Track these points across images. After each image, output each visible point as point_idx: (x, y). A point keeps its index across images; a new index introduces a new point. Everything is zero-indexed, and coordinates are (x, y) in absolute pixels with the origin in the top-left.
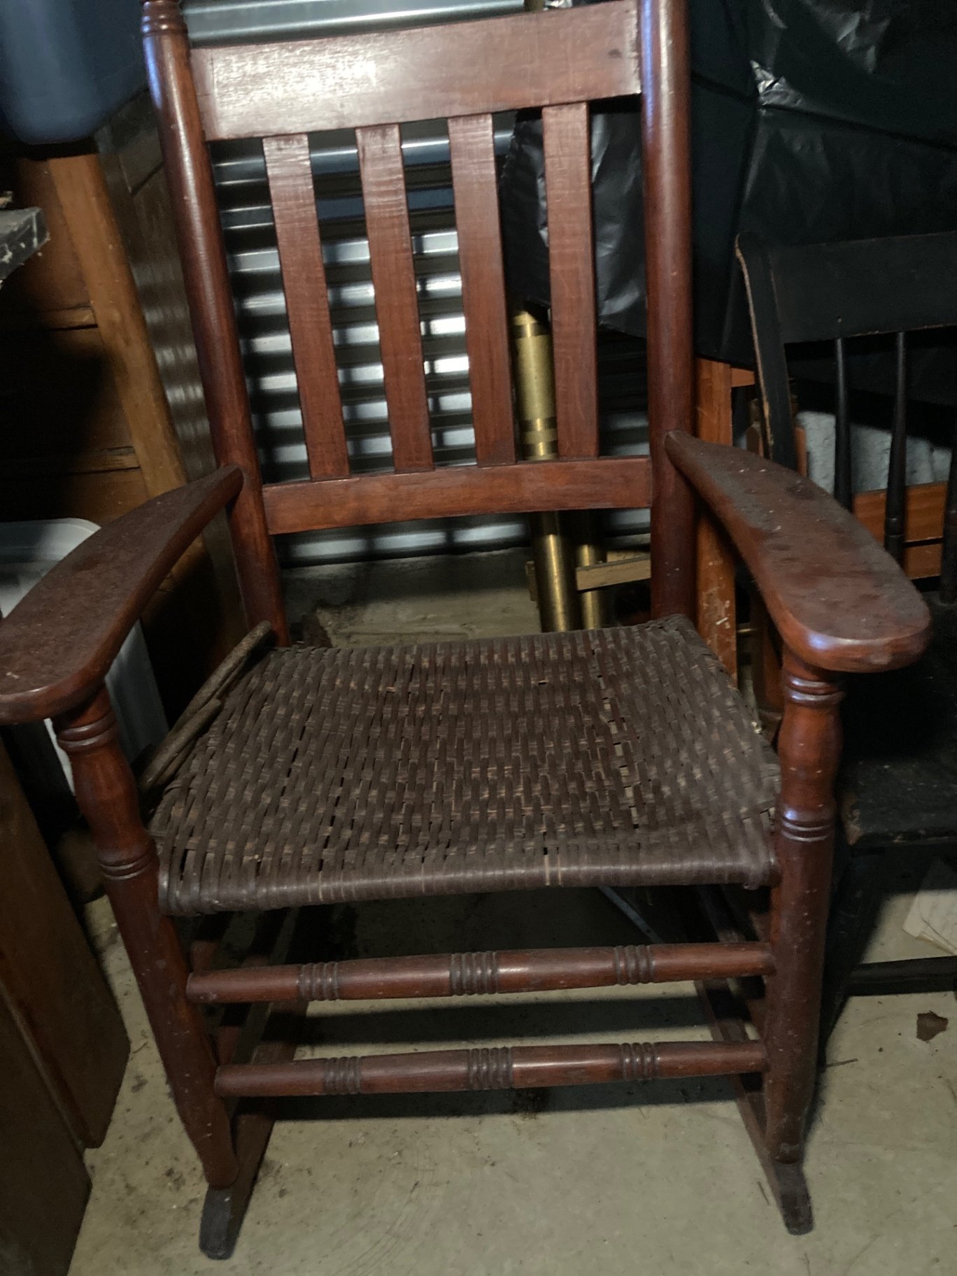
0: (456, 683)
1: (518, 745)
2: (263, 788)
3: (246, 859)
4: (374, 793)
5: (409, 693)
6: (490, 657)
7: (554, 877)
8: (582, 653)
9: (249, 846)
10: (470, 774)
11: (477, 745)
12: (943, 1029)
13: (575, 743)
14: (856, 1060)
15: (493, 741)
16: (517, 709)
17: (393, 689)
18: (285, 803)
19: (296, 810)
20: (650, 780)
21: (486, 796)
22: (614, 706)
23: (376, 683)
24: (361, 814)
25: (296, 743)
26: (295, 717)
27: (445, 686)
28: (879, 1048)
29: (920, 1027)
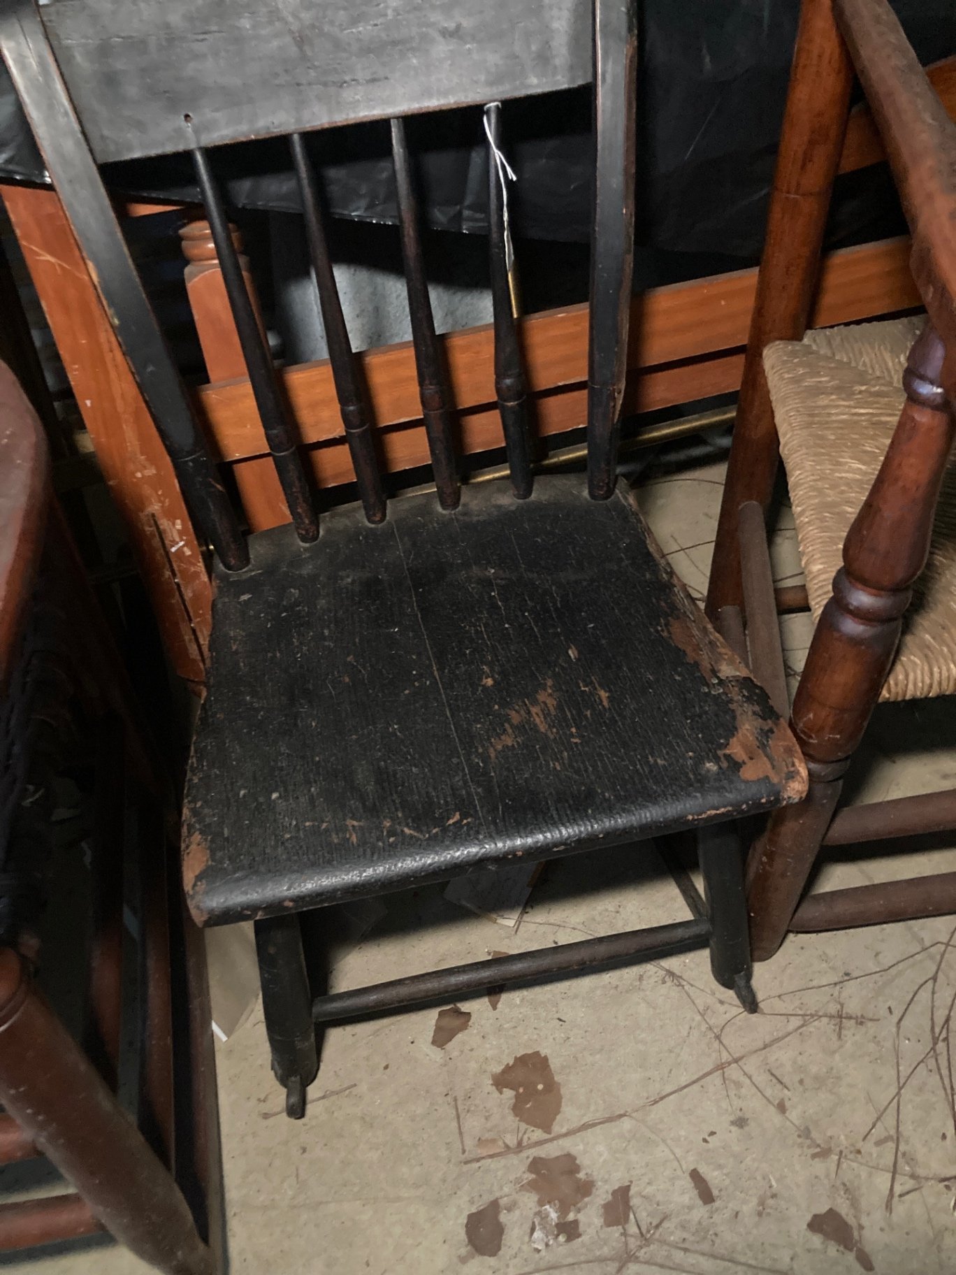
12: (464, 1026)
14: (355, 1085)
28: (384, 1065)
29: (438, 1029)
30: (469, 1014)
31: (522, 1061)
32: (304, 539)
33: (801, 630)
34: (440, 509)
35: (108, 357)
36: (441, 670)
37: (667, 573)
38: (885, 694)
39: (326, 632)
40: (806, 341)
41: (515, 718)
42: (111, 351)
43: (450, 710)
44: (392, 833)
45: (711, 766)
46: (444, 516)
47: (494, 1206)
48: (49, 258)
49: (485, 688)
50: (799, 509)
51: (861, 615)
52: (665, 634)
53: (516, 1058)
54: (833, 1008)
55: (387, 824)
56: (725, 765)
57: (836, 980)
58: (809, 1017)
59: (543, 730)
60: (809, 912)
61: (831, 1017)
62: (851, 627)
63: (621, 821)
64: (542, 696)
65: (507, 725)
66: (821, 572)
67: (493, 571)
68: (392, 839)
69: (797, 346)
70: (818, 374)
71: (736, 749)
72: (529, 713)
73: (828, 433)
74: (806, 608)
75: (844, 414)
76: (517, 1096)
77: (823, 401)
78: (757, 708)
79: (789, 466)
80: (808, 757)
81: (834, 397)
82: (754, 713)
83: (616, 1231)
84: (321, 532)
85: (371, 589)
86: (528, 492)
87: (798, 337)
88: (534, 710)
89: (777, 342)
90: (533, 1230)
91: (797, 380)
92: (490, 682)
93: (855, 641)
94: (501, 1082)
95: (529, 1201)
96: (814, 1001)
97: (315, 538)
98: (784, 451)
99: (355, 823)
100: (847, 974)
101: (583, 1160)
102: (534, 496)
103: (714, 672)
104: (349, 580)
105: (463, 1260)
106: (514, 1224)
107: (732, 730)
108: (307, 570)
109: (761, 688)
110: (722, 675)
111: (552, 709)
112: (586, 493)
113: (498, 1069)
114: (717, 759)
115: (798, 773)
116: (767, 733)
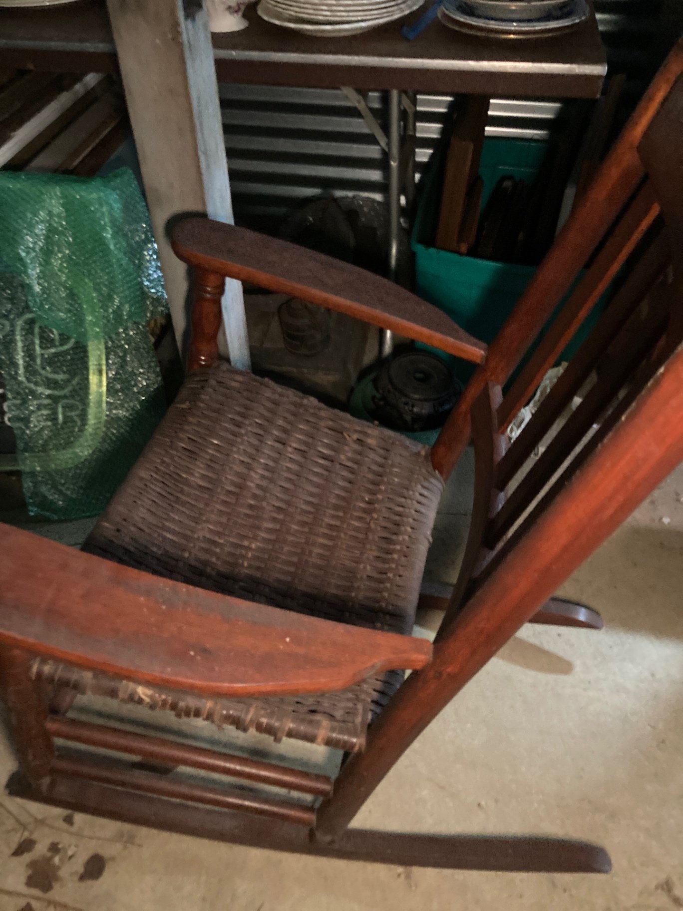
47: (82, 878)
83: (35, 836)
90: (71, 857)
95: (64, 872)
101: (23, 879)
105: (113, 859)
106: (78, 865)
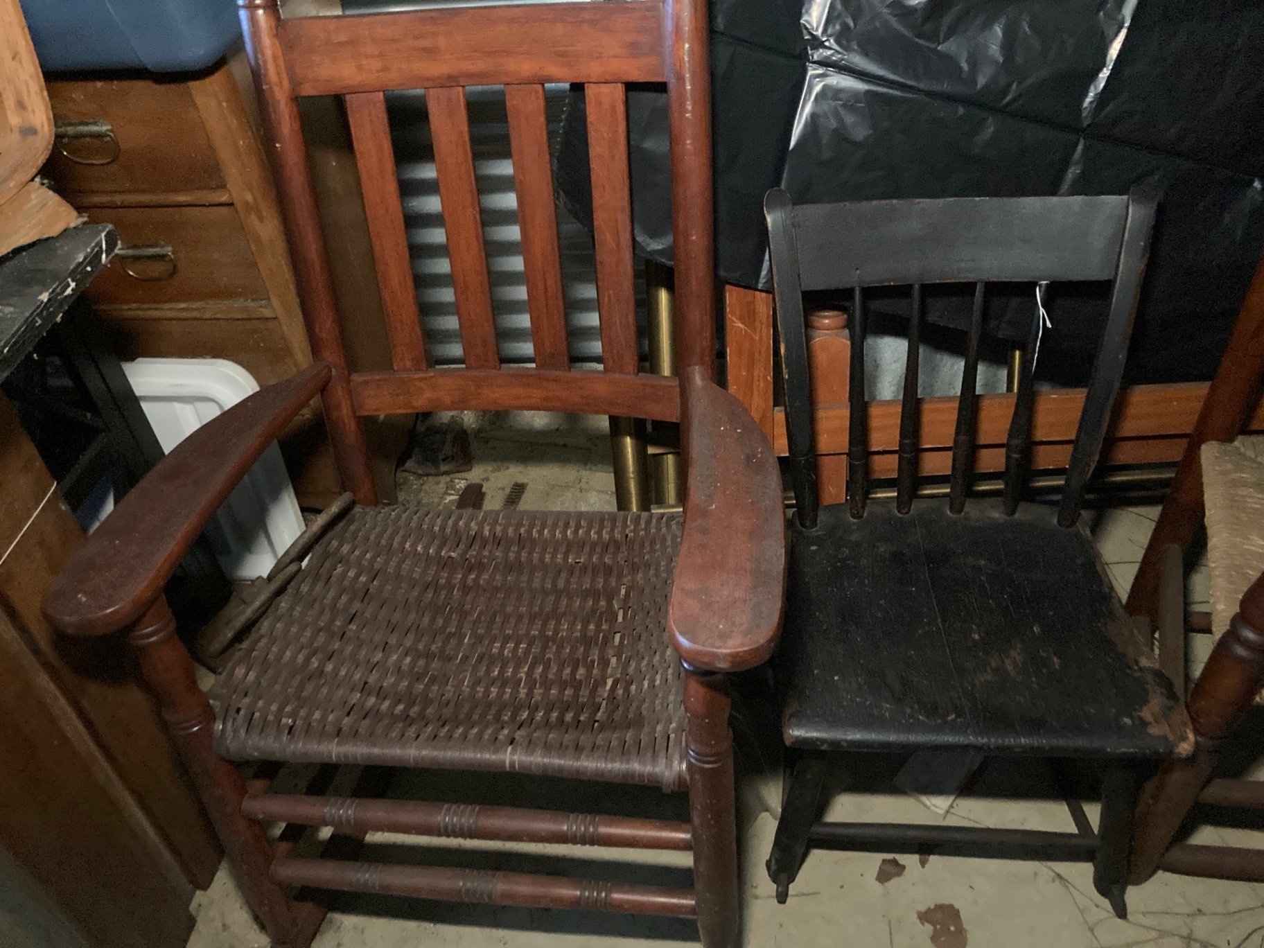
0: (507, 554)
1: (538, 624)
2: (314, 653)
3: (284, 720)
4: (408, 660)
5: (467, 559)
6: (541, 532)
7: (512, 764)
8: (618, 536)
9: (288, 709)
10: (491, 650)
11: (506, 619)
12: (899, 874)
13: (585, 626)
14: (819, 893)
15: (520, 617)
16: (550, 586)
17: (452, 554)
18: (329, 667)
19: (336, 675)
20: (627, 674)
21: (496, 673)
22: (627, 594)
23: (441, 547)
24: (389, 681)
25: (357, 605)
26: (363, 579)
27: (498, 556)
28: (840, 884)
29: (881, 871)
30: (904, 867)
31: (940, 908)
32: (854, 517)
33: (1203, 647)
34: (949, 513)
35: (756, 384)
36: (944, 621)
37: (1109, 588)
38: (1258, 699)
39: (866, 581)
40: (1236, 443)
41: (993, 664)
42: (759, 381)
43: (949, 649)
44: (911, 716)
45: (1127, 721)
46: (952, 518)
48: (740, 325)
49: (974, 640)
50: (1213, 565)
51: (1246, 644)
52: (1103, 629)
53: (936, 905)
54: (1185, 932)
55: (908, 711)
56: (1137, 722)
57: (1188, 912)
58: (1162, 934)
59: (1012, 675)
60: (1176, 854)
61: (1183, 937)
62: (1240, 651)
63: (1062, 742)
64: (1013, 653)
65: (988, 668)
66: (1223, 611)
67: (983, 562)
68: (911, 721)
69: (1228, 447)
70: (1242, 471)
71: (1146, 714)
72: (1004, 662)
73: (1243, 515)
74: (1208, 631)
75: (1256, 504)
76: (935, 930)
77: (1242, 491)
78: (1164, 691)
79: (1210, 532)
80: (1197, 732)
81: (1251, 490)
82: (1162, 694)
84: (865, 514)
85: (897, 558)
86: (1013, 513)
87: (1231, 440)
88: (1007, 661)
89: (1214, 442)
91: (1225, 473)
92: (977, 637)
93: (1240, 660)
94: (924, 917)
96: (1169, 923)
97: (862, 517)
98: (1207, 521)
99: (888, 706)
100: (1199, 910)
102: (1017, 516)
103: (1136, 662)
104: (882, 550)
107: (1145, 701)
108: (854, 537)
109: (1168, 679)
110: (1141, 665)
111: (1020, 664)
112: (1055, 521)
113: (923, 909)
114: (1132, 717)
115: (1188, 738)
116: (1170, 708)
